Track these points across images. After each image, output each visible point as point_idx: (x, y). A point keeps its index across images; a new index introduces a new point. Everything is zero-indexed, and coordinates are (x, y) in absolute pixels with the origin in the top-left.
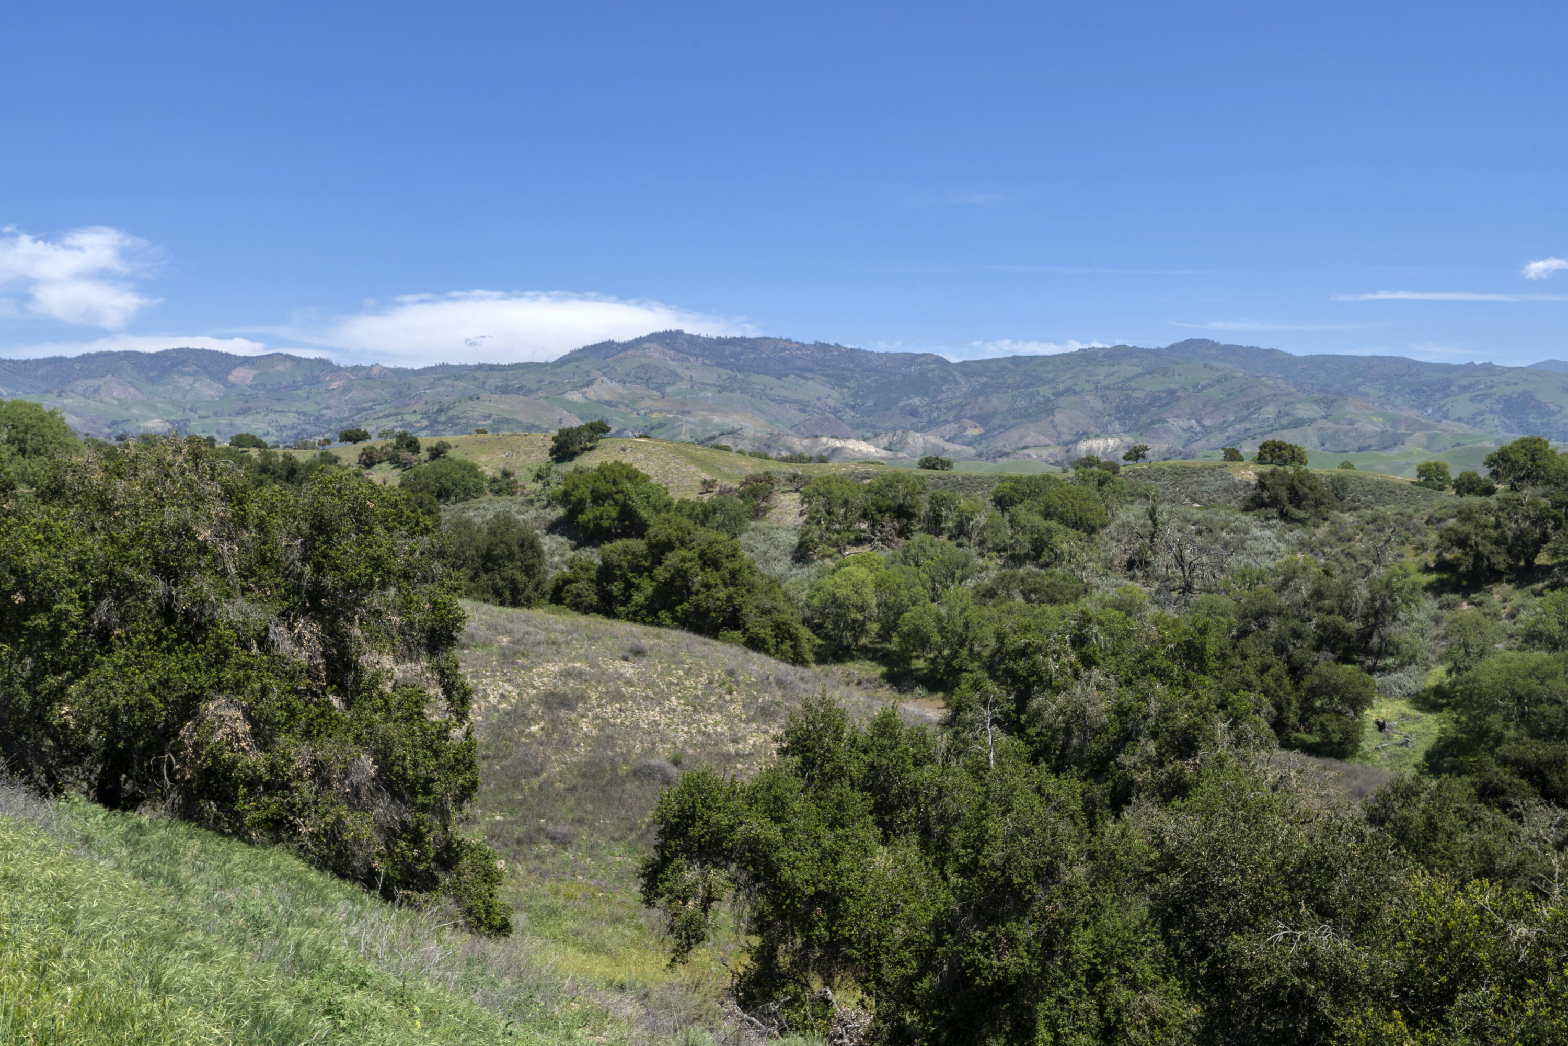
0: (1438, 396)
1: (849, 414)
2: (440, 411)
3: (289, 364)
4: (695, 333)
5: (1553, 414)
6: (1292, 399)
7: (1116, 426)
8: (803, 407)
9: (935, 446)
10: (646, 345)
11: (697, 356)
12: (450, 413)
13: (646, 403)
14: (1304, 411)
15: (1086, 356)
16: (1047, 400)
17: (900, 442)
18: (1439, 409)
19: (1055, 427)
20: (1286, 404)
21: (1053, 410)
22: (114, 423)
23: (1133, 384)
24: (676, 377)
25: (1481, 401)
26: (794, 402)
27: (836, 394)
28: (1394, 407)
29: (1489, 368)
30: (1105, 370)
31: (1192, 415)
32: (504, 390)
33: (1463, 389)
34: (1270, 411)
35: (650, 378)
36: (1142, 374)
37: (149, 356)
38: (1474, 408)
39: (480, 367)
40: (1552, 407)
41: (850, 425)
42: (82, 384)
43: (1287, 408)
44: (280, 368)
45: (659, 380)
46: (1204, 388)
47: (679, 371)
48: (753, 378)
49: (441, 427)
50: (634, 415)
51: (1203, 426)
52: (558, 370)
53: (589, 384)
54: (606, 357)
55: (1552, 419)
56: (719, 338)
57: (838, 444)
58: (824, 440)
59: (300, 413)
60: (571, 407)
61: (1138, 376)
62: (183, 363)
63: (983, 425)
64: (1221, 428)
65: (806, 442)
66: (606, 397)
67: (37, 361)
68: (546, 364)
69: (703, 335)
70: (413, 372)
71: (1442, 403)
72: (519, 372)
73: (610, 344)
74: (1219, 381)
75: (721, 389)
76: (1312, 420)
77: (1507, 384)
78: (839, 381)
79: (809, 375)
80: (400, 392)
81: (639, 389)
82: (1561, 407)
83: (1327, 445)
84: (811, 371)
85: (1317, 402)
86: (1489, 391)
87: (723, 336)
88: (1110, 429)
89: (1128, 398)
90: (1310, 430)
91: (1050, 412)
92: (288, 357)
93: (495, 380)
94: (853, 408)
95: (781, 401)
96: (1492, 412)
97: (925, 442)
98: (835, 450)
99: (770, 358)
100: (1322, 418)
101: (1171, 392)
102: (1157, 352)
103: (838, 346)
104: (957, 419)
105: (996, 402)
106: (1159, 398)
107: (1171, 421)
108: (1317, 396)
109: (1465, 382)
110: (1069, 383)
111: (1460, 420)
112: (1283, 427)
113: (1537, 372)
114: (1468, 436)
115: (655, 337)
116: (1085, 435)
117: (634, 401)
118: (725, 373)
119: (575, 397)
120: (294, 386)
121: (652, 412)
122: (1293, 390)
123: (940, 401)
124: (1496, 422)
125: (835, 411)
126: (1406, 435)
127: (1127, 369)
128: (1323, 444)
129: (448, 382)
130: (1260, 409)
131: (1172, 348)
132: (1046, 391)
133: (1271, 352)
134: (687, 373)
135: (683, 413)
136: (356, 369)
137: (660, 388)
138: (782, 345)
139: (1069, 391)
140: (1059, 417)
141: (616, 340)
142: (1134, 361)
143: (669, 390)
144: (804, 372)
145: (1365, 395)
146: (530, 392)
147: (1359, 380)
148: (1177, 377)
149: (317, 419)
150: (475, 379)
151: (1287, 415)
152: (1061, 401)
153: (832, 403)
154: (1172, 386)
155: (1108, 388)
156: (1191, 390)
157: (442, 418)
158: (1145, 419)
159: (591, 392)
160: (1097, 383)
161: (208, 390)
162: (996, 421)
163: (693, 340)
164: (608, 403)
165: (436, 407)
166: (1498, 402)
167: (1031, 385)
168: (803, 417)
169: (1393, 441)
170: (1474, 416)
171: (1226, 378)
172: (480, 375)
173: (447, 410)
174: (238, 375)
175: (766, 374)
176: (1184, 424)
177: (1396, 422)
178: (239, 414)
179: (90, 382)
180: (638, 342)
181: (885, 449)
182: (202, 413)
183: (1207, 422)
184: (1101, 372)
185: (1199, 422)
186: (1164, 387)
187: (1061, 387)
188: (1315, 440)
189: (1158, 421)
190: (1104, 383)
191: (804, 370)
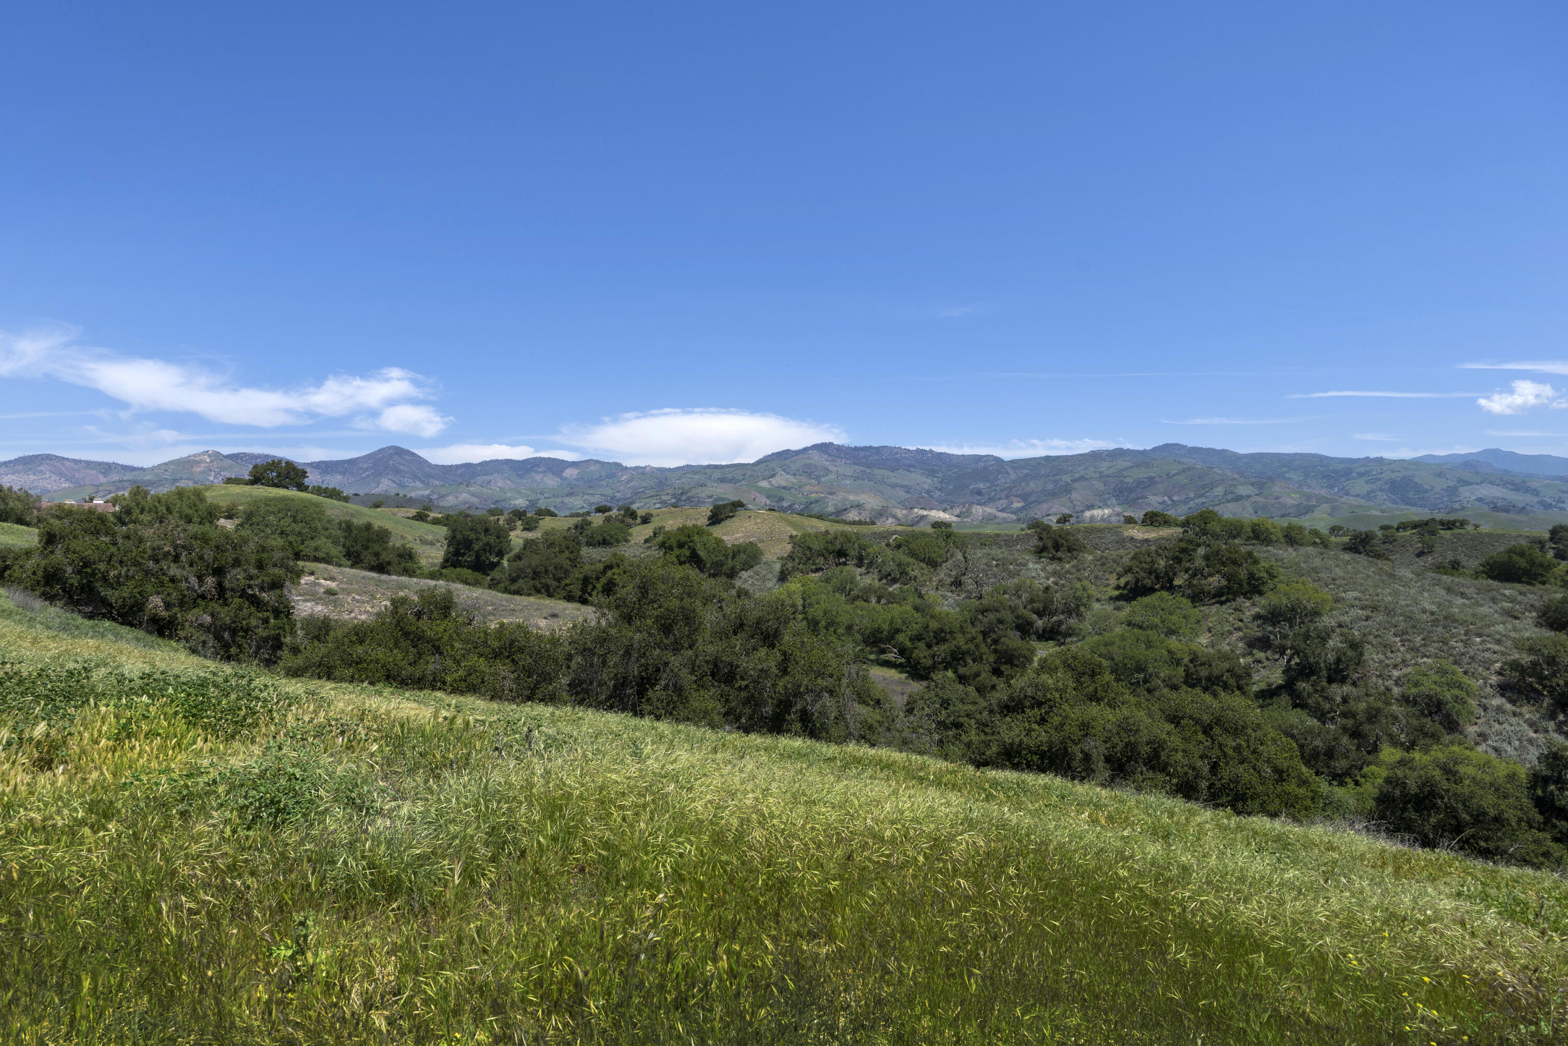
0: (1342, 479)
1: (937, 494)
2: (682, 493)
3: (598, 466)
4: (841, 444)
5: (1426, 491)
6: (1235, 483)
7: (1114, 500)
8: (908, 489)
9: (990, 514)
10: (810, 452)
11: (842, 458)
12: (689, 494)
13: (808, 488)
14: (1243, 490)
15: (1095, 456)
16: (1067, 484)
17: (966, 512)
18: (1343, 489)
19: (1071, 502)
20: (1231, 486)
21: (1070, 490)
22: (497, 501)
23: (1125, 473)
24: (827, 471)
25: (1373, 483)
26: (902, 486)
27: (929, 481)
28: (1309, 487)
29: (1380, 461)
30: (1107, 464)
31: (1165, 494)
32: (723, 480)
33: (1361, 475)
34: (1219, 491)
35: (812, 472)
36: (1132, 467)
37: (519, 462)
38: (1368, 488)
39: (709, 466)
40: (1426, 486)
41: (937, 501)
42: (480, 479)
43: (1232, 489)
44: (593, 468)
45: (817, 474)
46: (1173, 475)
47: (831, 468)
48: (876, 471)
49: (683, 503)
50: (800, 495)
51: (1173, 501)
52: (755, 468)
53: (773, 476)
54: (786, 459)
55: (1426, 495)
56: (856, 447)
57: (925, 513)
58: (916, 510)
59: (601, 495)
60: (761, 490)
61: (1129, 468)
62: (537, 466)
63: (1024, 501)
64: (1185, 502)
65: (904, 512)
66: (784, 484)
67: (457, 466)
68: (749, 464)
69: (846, 445)
70: (670, 470)
71: (1345, 484)
72: (731, 469)
73: (788, 451)
74: (1184, 471)
75: (856, 479)
76: (1249, 496)
77: (1393, 471)
78: (932, 473)
79: (912, 469)
80: (661, 482)
81: (804, 479)
82: (1433, 487)
83: (1259, 513)
84: (914, 467)
85: (1252, 484)
86: (1379, 476)
87: (859, 446)
88: (1109, 503)
89: (1122, 482)
90: (1247, 504)
91: (1068, 492)
92: (597, 462)
93: (717, 475)
94: (940, 490)
95: (894, 486)
96: (1381, 490)
97: (984, 512)
98: (923, 517)
99: (887, 459)
100: (1256, 495)
101: (1151, 479)
102: (1144, 452)
103: (931, 451)
104: (1007, 497)
105: (1033, 485)
106: (1143, 482)
107: (1151, 497)
108: (1253, 480)
109: (1362, 470)
110: (1082, 473)
111: (1357, 496)
112: (1228, 501)
113: (1415, 463)
114: (1360, 507)
115: (815, 447)
116: (1091, 507)
117: (800, 487)
118: (858, 468)
119: (764, 484)
120: (600, 479)
121: (812, 493)
122: (1237, 476)
123: (997, 485)
124: (1385, 497)
125: (928, 492)
126: (1315, 506)
127: (1121, 463)
128: (1256, 512)
129: (689, 476)
130: (1212, 489)
131: (1155, 449)
132: (1066, 478)
133: (1223, 451)
134: (835, 469)
135: (831, 494)
136: (636, 468)
137: (818, 478)
138: (895, 451)
139: (1082, 478)
140: (1074, 495)
141: (792, 449)
142: (1127, 458)
143: (823, 479)
144: (909, 468)
145: (1290, 479)
146: (738, 481)
147: (1285, 469)
148: (1155, 469)
149: (612, 498)
150: (705, 474)
151: (1232, 493)
152: (1076, 485)
153: (926, 487)
154: (1152, 475)
155: (1108, 476)
156: (1165, 477)
157: (684, 498)
158: (1133, 496)
159: (774, 481)
160: (1101, 473)
161: (551, 481)
162: (1032, 498)
163: (839, 448)
164: (784, 488)
165: (681, 491)
166: (1386, 484)
167: (1057, 474)
168: (909, 496)
169: (1309, 510)
170: (1368, 494)
171: (1189, 469)
172: (708, 471)
173: (687, 493)
174: (569, 473)
175: (884, 469)
176: (1160, 499)
177: (1309, 497)
178: (567, 496)
179: (484, 478)
180: (805, 450)
181: (957, 516)
182: (546, 495)
183: (1175, 498)
184: (1104, 466)
185: (1170, 498)
186: (1145, 476)
187: (1077, 476)
188: (1251, 510)
189: (1142, 498)
190: (1106, 473)
191: (909, 466)
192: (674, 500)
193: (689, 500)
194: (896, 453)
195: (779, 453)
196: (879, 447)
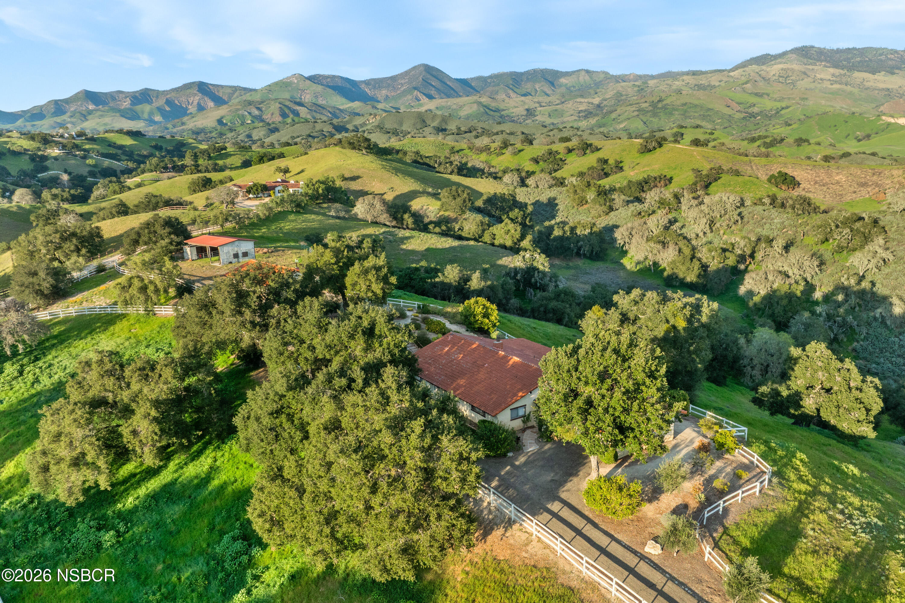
2: (660, 101)
4: (822, 47)
8: (888, 93)
10: (789, 56)
11: (822, 61)
12: (665, 102)
24: (805, 75)
26: (883, 89)
32: (699, 87)
35: (788, 77)
44: (583, 77)
47: (808, 72)
48: (856, 74)
52: (732, 74)
53: (747, 82)
54: (762, 64)
56: (838, 49)
66: (757, 90)
68: (726, 71)
69: (828, 47)
70: (652, 77)
72: (710, 75)
73: (767, 56)
75: (834, 82)
79: (896, 71)
80: (642, 89)
84: (898, 68)
87: (841, 48)
93: (694, 80)
99: (870, 60)
115: (796, 51)
117: (774, 92)
118: (837, 71)
119: (738, 90)
121: (783, 99)
134: (813, 72)
135: (803, 99)
136: (622, 76)
138: (881, 52)
141: (771, 53)
143: (799, 83)
150: (684, 80)
157: (660, 105)
159: (748, 87)
161: (547, 90)
163: (821, 51)
164: (757, 93)
165: (658, 98)
173: (664, 100)
174: (563, 82)
175: (865, 71)
191: (893, 68)
192: (651, 108)
193: (664, 108)
194: (881, 55)
195: (758, 57)
196: (863, 49)
